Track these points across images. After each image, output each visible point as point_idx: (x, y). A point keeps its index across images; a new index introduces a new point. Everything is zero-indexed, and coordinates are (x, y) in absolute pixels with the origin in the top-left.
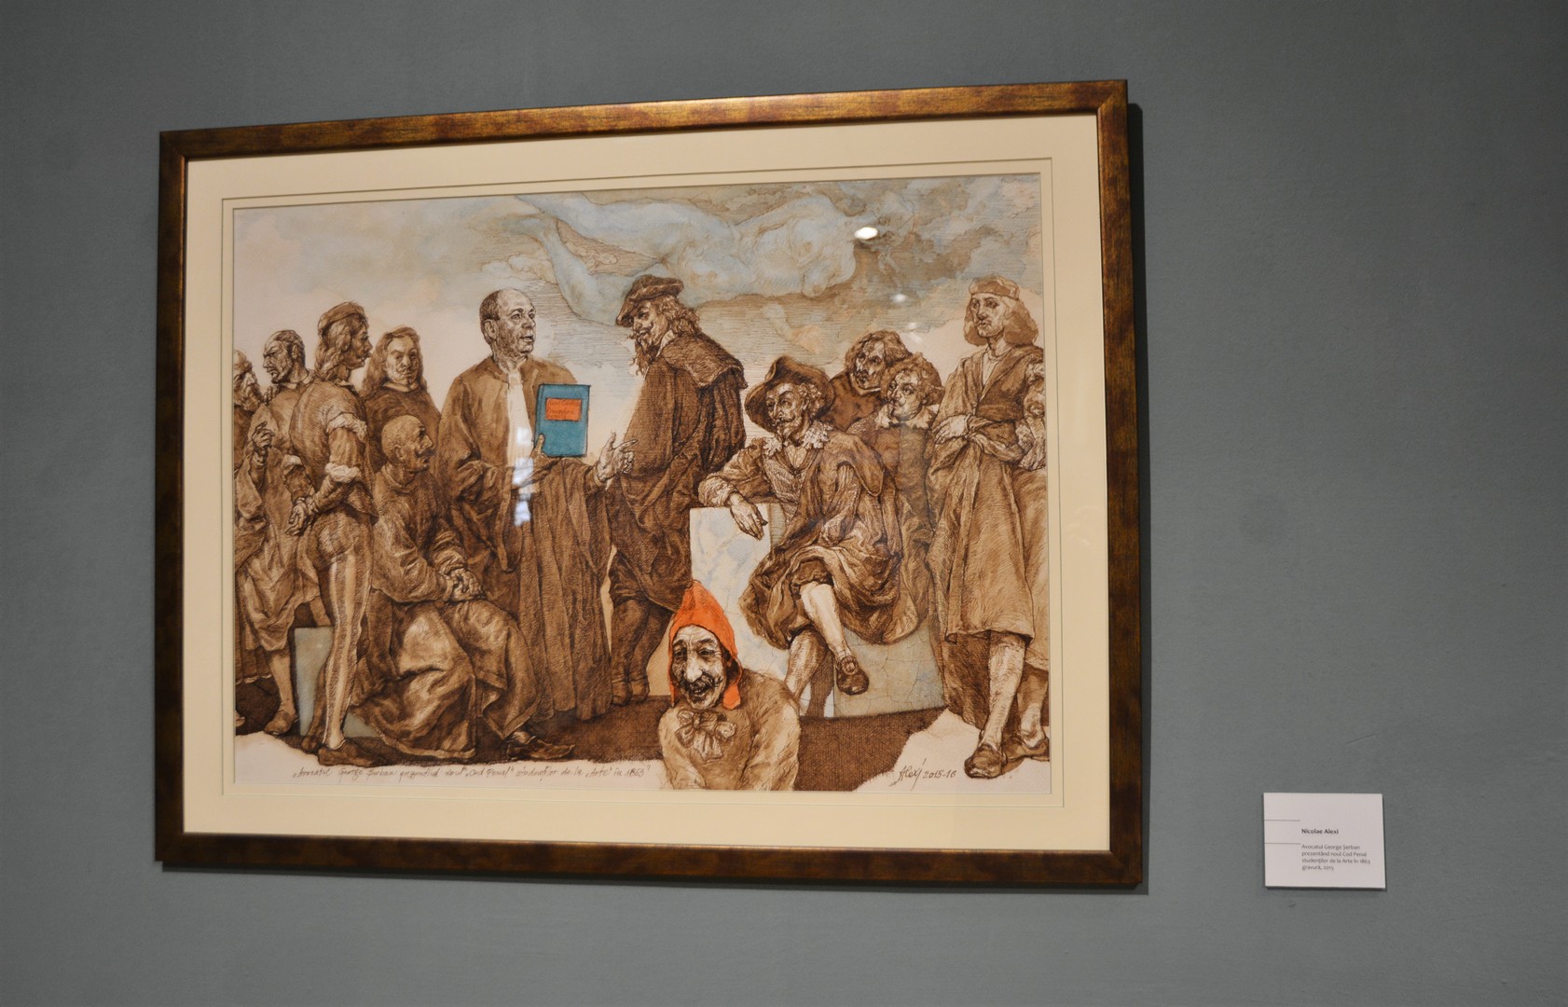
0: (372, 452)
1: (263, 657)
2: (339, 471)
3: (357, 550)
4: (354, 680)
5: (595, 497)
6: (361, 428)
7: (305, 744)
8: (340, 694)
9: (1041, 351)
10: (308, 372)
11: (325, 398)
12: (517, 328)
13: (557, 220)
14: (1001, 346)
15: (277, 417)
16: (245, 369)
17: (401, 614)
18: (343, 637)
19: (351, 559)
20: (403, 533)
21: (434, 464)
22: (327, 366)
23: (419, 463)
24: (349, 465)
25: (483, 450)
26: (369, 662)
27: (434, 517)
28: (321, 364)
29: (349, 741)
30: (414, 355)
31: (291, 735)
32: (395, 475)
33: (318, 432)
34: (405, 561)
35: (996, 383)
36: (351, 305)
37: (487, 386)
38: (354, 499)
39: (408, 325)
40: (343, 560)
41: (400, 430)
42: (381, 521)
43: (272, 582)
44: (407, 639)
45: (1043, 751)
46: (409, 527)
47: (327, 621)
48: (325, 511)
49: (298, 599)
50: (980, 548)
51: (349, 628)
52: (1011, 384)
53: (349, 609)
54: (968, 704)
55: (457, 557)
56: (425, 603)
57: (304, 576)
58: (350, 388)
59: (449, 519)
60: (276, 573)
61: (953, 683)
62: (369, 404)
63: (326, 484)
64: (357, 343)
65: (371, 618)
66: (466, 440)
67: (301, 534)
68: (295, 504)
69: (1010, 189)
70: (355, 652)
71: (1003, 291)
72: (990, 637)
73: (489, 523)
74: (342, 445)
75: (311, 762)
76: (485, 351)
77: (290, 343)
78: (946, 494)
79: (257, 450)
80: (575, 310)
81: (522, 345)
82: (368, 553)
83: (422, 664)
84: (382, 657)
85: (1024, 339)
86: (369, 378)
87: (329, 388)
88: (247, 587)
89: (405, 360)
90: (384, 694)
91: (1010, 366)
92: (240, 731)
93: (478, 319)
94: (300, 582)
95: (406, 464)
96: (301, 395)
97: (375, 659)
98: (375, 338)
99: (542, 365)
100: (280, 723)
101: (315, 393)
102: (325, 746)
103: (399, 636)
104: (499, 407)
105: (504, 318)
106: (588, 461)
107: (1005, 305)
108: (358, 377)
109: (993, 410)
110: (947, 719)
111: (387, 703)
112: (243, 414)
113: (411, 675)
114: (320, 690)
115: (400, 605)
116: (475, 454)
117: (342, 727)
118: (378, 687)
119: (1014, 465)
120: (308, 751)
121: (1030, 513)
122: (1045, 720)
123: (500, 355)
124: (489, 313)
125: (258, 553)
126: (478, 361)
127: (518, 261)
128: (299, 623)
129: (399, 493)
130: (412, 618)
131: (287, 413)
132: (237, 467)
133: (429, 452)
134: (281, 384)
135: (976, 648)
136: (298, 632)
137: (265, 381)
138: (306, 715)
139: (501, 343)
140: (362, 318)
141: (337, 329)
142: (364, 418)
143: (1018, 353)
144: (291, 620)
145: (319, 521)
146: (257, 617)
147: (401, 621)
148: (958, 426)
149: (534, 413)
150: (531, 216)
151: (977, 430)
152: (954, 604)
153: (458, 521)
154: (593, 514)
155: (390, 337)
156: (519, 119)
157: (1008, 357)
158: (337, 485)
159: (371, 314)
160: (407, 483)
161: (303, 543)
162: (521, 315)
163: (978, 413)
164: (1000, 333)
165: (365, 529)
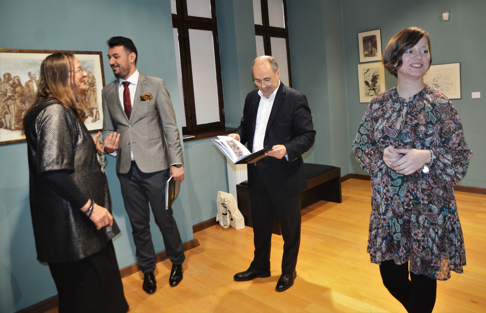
0: (14, 92)
2: (9, 94)
3: (14, 104)
4: (15, 120)
6: (12, 89)
7: (9, 129)
8: (13, 122)
9: (95, 79)
10: (2, 82)
11: (6, 85)
12: (34, 76)
13: (38, 63)
14: (91, 78)
17: (21, 111)
18: (13, 115)
19: (13, 105)
20: (20, 102)
21: (24, 93)
22: (5, 81)
23: (22, 93)
24: (11, 93)
25: (31, 91)
26: (17, 118)
27: (25, 100)
28: (4, 80)
31: (6, 128)
32: (18, 94)
33: (5, 89)
34: (21, 105)
35: (91, 82)
36: (8, 73)
37: (30, 83)
38: (12, 98)
39: (17, 75)
40: (11, 105)
41: (18, 89)
42: (17, 100)
44: (23, 115)
45: (99, 119)
47: (10, 113)
48: (8, 99)
49: (5, 111)
50: (91, 99)
51: (14, 114)
52: (93, 82)
53: (13, 111)
54: (91, 115)
55: (29, 104)
57: (5, 108)
58: (10, 84)
59: (27, 100)
61: (90, 113)
62: (13, 86)
63: (7, 96)
64: (10, 78)
65: (17, 112)
66: (28, 90)
67: (4, 102)
68: (3, 99)
69: (91, 62)
70: (15, 117)
71: (91, 73)
72: (93, 108)
75: (10, 131)
76: (29, 79)
78: (87, 94)
81: (35, 78)
82: (15, 104)
84: (19, 117)
85: (93, 78)
86: (12, 82)
87: (6, 83)
89: (18, 80)
90: (20, 121)
93: (28, 75)
94: (5, 109)
95: (20, 93)
96: (2, 84)
97: (18, 117)
98: (13, 77)
99: (38, 81)
100: (4, 127)
101: (4, 84)
102: (12, 129)
103: (21, 114)
104: (32, 86)
105: (32, 75)
108: (11, 82)
110: (89, 117)
111: (21, 123)
114: (10, 122)
115: (21, 110)
116: (30, 91)
117: (14, 126)
118: (19, 121)
119: (93, 91)
121: (96, 95)
122: (99, 116)
123: (32, 79)
124: (29, 74)
127: (33, 68)
129: (19, 96)
133: (23, 91)
135: (91, 109)
138: (8, 125)
139: (32, 78)
141: (6, 76)
142: (12, 87)
143: (93, 79)
144: (4, 114)
145: (7, 101)
147: (21, 112)
148: (87, 87)
150: (34, 63)
152: (89, 105)
155: (15, 77)
156: (32, 51)
158: (9, 96)
159: (11, 74)
160: (20, 95)
161: (5, 104)
162: (34, 75)
163: (90, 86)
164: (91, 77)
165: (14, 101)
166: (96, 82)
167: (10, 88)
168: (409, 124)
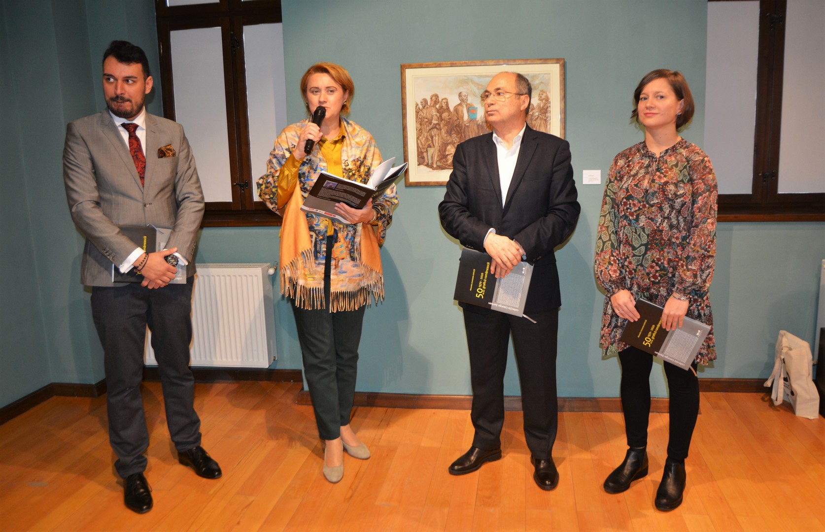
0: (440, 118)
1: (422, 153)
2: (434, 122)
3: (438, 135)
4: (438, 156)
5: (478, 126)
6: (438, 115)
7: (430, 166)
8: (436, 158)
9: (550, 102)
10: (428, 105)
11: (432, 110)
12: (465, 98)
13: (471, 80)
14: (544, 101)
15: (423, 113)
16: (417, 105)
18: (436, 149)
19: (437, 136)
21: (451, 120)
23: (449, 120)
24: (436, 121)
25: (460, 118)
27: (451, 130)
28: (431, 104)
29: (437, 166)
30: (447, 102)
31: (427, 165)
32: (445, 122)
33: (431, 116)
34: (446, 136)
35: (543, 107)
36: (436, 94)
37: (460, 108)
38: (437, 126)
39: (446, 97)
40: (436, 136)
41: (445, 115)
42: (442, 130)
43: (423, 140)
44: (447, 149)
46: (447, 131)
47: (433, 146)
48: (432, 128)
49: (428, 143)
52: (545, 107)
53: (437, 144)
56: (450, 143)
57: (429, 139)
58: (436, 108)
59: (454, 129)
60: (424, 139)
62: (440, 111)
63: (432, 124)
64: (437, 100)
65: (441, 146)
66: (456, 116)
67: (428, 132)
68: (427, 127)
69: (546, 76)
70: (438, 151)
71: (544, 92)
73: (461, 130)
74: (435, 117)
75: (431, 170)
76: (459, 102)
77: (425, 101)
78: (535, 125)
79: (420, 118)
80: (475, 95)
81: (466, 101)
83: (450, 153)
85: (547, 100)
86: (439, 106)
87: (433, 108)
88: (419, 141)
90: (443, 158)
91: (545, 104)
92: (418, 165)
93: (458, 96)
95: (446, 120)
96: (427, 109)
97: (442, 153)
98: (440, 100)
99: (469, 104)
100: (425, 164)
101: (430, 109)
102: (433, 167)
103: (446, 149)
104: (462, 111)
105: (463, 96)
106: (477, 120)
107: (544, 95)
108: (438, 106)
109: (543, 111)
111: (444, 160)
112: (417, 112)
113: (448, 155)
114: (432, 158)
115: (446, 144)
116: (458, 119)
117: (436, 164)
119: (545, 120)
120: (430, 168)
121: (548, 127)
123: (462, 103)
124: (460, 95)
125: (421, 136)
126: (458, 103)
127: (465, 87)
128: (428, 147)
130: (448, 146)
131: (425, 112)
132: (416, 121)
133: (450, 119)
134: (424, 107)
136: (428, 148)
137: (421, 107)
138: (430, 162)
139: (462, 100)
140: (438, 96)
141: (433, 98)
142: (439, 113)
145: (431, 130)
146: (421, 146)
147: (446, 146)
148: (537, 114)
149: (468, 112)
150: (467, 79)
151: (541, 114)
153: (455, 130)
154: (478, 129)
155: (443, 99)
156: (465, 63)
157: (545, 103)
158: (434, 124)
159: (439, 96)
160: (446, 124)
161: (428, 134)
162: (465, 96)
163: (540, 112)
164: (543, 99)
165: (439, 131)
166: (551, 107)
167: (436, 113)
168: (656, 183)
